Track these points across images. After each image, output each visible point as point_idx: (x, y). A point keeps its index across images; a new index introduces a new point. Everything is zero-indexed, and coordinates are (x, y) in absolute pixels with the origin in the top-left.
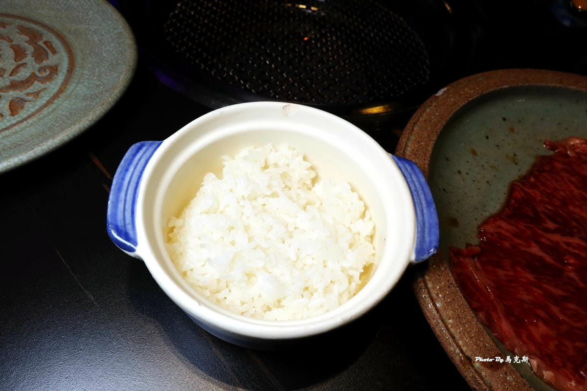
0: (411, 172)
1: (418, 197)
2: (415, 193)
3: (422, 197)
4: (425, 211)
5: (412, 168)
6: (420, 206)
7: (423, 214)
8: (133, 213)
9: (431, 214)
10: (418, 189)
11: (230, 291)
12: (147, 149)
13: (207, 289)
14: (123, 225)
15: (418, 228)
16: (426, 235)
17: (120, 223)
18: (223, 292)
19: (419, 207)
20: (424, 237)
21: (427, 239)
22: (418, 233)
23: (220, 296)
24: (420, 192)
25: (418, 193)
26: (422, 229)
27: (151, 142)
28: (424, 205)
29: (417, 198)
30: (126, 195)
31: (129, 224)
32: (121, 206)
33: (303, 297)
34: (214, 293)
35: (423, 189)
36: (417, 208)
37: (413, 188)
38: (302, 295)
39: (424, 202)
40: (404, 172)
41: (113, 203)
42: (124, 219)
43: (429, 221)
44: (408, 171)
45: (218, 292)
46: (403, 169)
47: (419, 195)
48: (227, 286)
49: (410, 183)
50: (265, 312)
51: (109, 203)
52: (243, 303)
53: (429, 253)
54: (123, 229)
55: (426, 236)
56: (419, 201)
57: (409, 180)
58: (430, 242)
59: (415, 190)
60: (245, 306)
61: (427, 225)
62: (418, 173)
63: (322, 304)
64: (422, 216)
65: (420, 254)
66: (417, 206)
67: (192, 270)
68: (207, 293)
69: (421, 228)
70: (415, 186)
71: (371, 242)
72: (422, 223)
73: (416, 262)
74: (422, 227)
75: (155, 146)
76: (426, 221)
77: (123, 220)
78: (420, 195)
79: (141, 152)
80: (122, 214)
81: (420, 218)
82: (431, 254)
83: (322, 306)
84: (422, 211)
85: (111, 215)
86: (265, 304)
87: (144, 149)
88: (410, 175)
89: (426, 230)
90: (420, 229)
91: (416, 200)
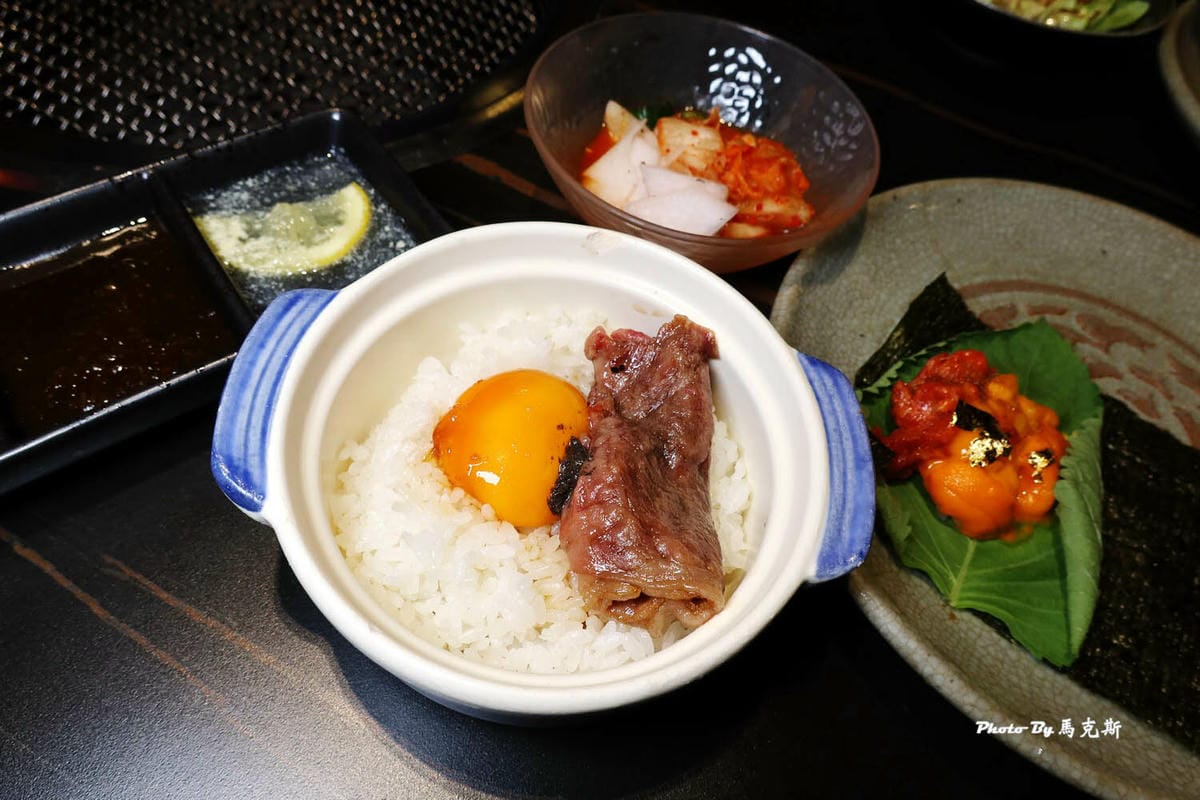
0: (832, 393)
1: (839, 446)
2: (834, 436)
3: (848, 445)
4: (850, 477)
5: (836, 384)
6: (841, 464)
7: (845, 483)
8: (264, 433)
9: (861, 482)
10: (842, 429)
11: (443, 599)
12: (306, 306)
13: (398, 592)
14: (242, 457)
15: (831, 508)
16: (846, 528)
17: (237, 453)
18: (429, 601)
19: (838, 466)
20: (839, 531)
21: (846, 534)
22: (829, 519)
23: (424, 608)
24: (846, 435)
25: (841, 435)
26: (837, 513)
27: (317, 291)
28: (850, 464)
29: (836, 447)
30: (255, 396)
31: (254, 455)
32: (242, 417)
33: (585, 627)
34: (412, 602)
35: (852, 429)
36: (835, 469)
37: (832, 425)
38: (584, 623)
39: (850, 457)
40: (818, 389)
41: (227, 410)
42: (246, 446)
43: (855, 497)
44: (826, 389)
45: (420, 599)
46: (816, 384)
47: (842, 442)
48: (439, 590)
49: (826, 414)
50: (508, 648)
51: (219, 410)
52: (466, 627)
53: (845, 563)
54: (241, 463)
55: (844, 529)
56: (840, 453)
57: (826, 407)
58: (852, 542)
59: (835, 430)
60: (469, 632)
61: (850, 505)
62: (847, 395)
63: (621, 646)
64: (842, 487)
65: (827, 565)
66: (835, 463)
67: (373, 552)
68: (398, 602)
69: (837, 510)
70: (838, 423)
71: (742, 525)
72: (840, 501)
73: (817, 580)
74: (840, 508)
75: (322, 300)
76: (850, 497)
77: (242, 447)
78: (844, 441)
79: (294, 310)
80: (243, 433)
81: (839, 490)
82: (848, 568)
83: (620, 648)
84: (845, 474)
85: (222, 436)
86: (509, 633)
87: (300, 304)
88: (830, 397)
89: (848, 517)
90: (834, 512)
91: (834, 452)
